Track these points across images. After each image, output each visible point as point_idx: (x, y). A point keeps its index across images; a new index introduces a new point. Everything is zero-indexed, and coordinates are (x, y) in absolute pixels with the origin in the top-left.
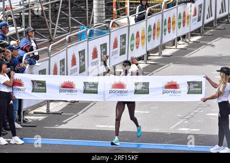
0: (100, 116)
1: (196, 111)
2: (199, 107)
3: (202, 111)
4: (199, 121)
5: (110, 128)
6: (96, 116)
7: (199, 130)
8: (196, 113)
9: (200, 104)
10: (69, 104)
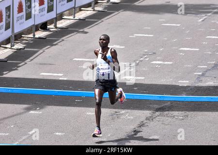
0: (45, 64)
1: (142, 59)
2: (144, 55)
3: (148, 59)
4: (144, 69)
5: (54, 76)
6: (40, 64)
7: (143, 78)
8: (141, 61)
9: (146, 52)
10: (15, 52)
